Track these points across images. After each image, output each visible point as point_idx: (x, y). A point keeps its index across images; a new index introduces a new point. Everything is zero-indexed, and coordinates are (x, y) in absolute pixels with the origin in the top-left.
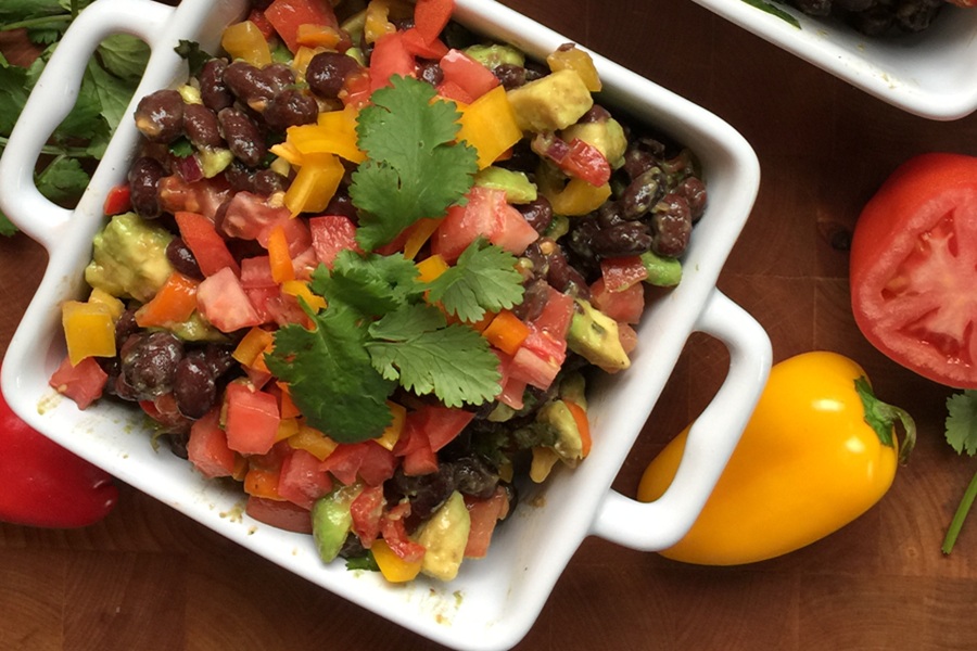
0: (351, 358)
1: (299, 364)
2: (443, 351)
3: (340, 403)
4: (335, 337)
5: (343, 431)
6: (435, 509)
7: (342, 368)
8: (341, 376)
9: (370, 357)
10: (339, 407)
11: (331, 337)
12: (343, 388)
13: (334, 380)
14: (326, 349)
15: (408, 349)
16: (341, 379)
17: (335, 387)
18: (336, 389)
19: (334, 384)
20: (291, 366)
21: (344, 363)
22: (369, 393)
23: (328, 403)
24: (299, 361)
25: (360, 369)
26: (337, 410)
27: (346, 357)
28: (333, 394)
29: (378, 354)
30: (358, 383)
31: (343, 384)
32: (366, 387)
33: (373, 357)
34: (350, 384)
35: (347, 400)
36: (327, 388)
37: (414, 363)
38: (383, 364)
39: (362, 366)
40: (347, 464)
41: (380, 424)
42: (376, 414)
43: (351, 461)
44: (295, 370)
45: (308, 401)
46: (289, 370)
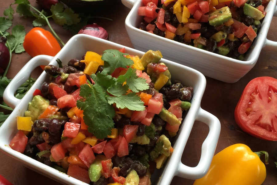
0: (102, 100)
1: (87, 102)
2: (128, 101)
3: (99, 118)
4: (98, 93)
5: (99, 128)
6: (128, 171)
7: (99, 103)
8: (99, 107)
9: (107, 101)
11: (97, 93)
12: (100, 110)
13: (97, 108)
14: (95, 97)
15: (118, 99)
16: (99, 108)
17: (97, 110)
18: (98, 111)
20: (84, 103)
21: (100, 102)
22: (107, 114)
23: (95, 116)
24: (87, 100)
25: (105, 104)
26: (98, 120)
27: (100, 100)
28: (97, 112)
29: (110, 100)
30: (104, 109)
31: (99, 109)
32: (106, 112)
33: (108, 101)
34: (101, 109)
35: (101, 116)
36: (95, 110)
37: (120, 103)
38: (111, 102)
39: (105, 103)
40: (100, 146)
41: (111, 126)
42: (109, 123)
43: (102, 145)
44: (86, 104)
45: (89, 115)
46: (84, 104)
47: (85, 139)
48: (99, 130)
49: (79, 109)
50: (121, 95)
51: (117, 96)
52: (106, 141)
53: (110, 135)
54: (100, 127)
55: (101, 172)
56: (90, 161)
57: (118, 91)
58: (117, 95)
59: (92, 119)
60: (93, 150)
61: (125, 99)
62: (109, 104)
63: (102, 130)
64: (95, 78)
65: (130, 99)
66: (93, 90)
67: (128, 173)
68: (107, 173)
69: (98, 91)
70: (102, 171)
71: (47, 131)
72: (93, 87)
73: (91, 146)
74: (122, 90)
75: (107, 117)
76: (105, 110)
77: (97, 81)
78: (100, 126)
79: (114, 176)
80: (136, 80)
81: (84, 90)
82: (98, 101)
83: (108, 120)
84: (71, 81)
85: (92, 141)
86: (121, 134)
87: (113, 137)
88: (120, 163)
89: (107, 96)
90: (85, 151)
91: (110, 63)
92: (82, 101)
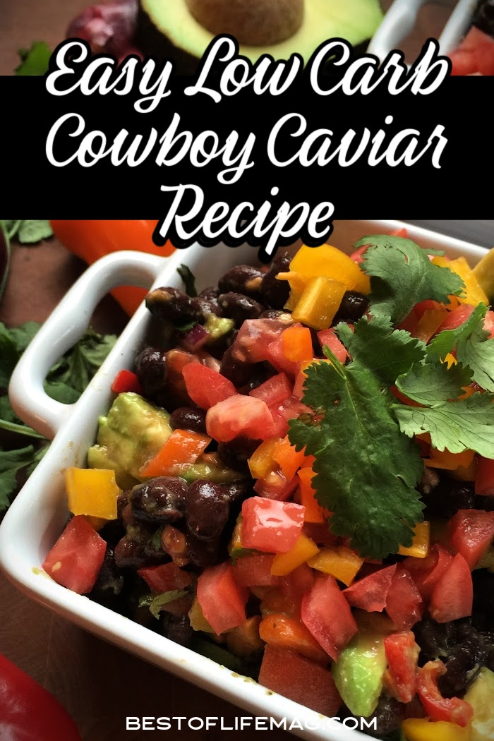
0: (378, 420)
1: (327, 426)
2: (469, 424)
3: (369, 483)
4: (362, 394)
5: (373, 522)
6: (471, 673)
7: (369, 432)
8: (369, 444)
9: (398, 423)
10: (367, 488)
11: (359, 394)
12: (373, 458)
13: (363, 447)
14: (354, 407)
15: (436, 415)
16: (370, 447)
18: (365, 459)
19: (363, 454)
20: (318, 429)
21: (372, 426)
22: (399, 470)
23: (357, 479)
24: (326, 420)
25: (388, 435)
26: (366, 493)
27: (372, 419)
28: (362, 464)
29: (406, 419)
30: (387, 452)
31: (370, 453)
32: (394, 462)
33: (401, 422)
34: (379, 453)
35: (376, 477)
36: (355, 457)
37: (443, 429)
38: (411, 429)
39: (390, 431)
40: (376, 584)
41: (411, 515)
42: (406, 502)
43: (379, 581)
44: (323, 433)
45: (336, 475)
46: (316, 433)
47: (316, 557)
48: (371, 529)
49: (297, 450)
50: (444, 402)
51: (429, 407)
52: (395, 566)
53: (408, 543)
54: (374, 516)
55: (384, 680)
56: (340, 639)
57: (434, 387)
58: (429, 403)
59: (348, 487)
60: (347, 596)
61: (458, 417)
62: (403, 435)
63: (383, 528)
64: (350, 340)
65: (474, 415)
66: (347, 385)
67: (472, 681)
68: (409, 686)
69: (364, 389)
70: (389, 677)
71: (179, 524)
72: (344, 370)
73: (342, 586)
74: (446, 385)
75: (398, 482)
76: (392, 455)
77: (356, 350)
78: (376, 513)
79: (430, 694)
80: (484, 346)
81: (317, 382)
82: (363, 422)
83: (401, 491)
84: (251, 346)
85: (344, 565)
86: (444, 541)
87: (420, 551)
88: (441, 645)
89: (394, 405)
90: (321, 603)
91: (395, 284)
92: (309, 421)
